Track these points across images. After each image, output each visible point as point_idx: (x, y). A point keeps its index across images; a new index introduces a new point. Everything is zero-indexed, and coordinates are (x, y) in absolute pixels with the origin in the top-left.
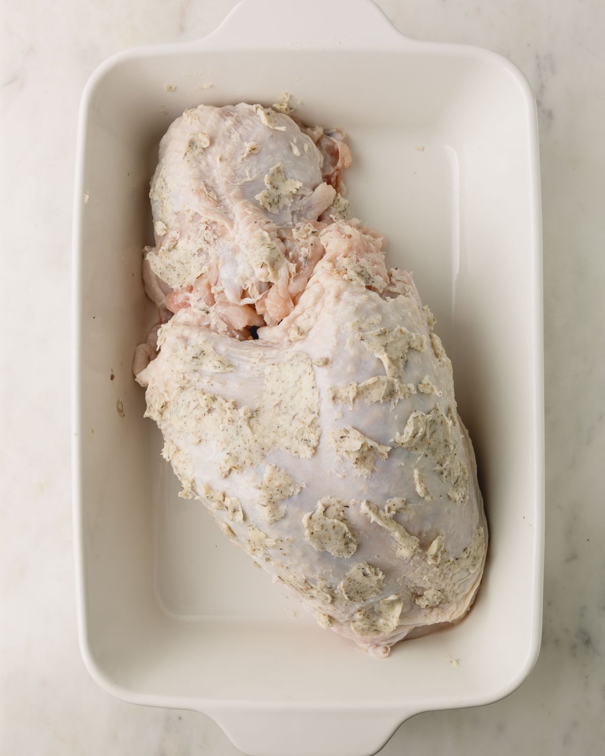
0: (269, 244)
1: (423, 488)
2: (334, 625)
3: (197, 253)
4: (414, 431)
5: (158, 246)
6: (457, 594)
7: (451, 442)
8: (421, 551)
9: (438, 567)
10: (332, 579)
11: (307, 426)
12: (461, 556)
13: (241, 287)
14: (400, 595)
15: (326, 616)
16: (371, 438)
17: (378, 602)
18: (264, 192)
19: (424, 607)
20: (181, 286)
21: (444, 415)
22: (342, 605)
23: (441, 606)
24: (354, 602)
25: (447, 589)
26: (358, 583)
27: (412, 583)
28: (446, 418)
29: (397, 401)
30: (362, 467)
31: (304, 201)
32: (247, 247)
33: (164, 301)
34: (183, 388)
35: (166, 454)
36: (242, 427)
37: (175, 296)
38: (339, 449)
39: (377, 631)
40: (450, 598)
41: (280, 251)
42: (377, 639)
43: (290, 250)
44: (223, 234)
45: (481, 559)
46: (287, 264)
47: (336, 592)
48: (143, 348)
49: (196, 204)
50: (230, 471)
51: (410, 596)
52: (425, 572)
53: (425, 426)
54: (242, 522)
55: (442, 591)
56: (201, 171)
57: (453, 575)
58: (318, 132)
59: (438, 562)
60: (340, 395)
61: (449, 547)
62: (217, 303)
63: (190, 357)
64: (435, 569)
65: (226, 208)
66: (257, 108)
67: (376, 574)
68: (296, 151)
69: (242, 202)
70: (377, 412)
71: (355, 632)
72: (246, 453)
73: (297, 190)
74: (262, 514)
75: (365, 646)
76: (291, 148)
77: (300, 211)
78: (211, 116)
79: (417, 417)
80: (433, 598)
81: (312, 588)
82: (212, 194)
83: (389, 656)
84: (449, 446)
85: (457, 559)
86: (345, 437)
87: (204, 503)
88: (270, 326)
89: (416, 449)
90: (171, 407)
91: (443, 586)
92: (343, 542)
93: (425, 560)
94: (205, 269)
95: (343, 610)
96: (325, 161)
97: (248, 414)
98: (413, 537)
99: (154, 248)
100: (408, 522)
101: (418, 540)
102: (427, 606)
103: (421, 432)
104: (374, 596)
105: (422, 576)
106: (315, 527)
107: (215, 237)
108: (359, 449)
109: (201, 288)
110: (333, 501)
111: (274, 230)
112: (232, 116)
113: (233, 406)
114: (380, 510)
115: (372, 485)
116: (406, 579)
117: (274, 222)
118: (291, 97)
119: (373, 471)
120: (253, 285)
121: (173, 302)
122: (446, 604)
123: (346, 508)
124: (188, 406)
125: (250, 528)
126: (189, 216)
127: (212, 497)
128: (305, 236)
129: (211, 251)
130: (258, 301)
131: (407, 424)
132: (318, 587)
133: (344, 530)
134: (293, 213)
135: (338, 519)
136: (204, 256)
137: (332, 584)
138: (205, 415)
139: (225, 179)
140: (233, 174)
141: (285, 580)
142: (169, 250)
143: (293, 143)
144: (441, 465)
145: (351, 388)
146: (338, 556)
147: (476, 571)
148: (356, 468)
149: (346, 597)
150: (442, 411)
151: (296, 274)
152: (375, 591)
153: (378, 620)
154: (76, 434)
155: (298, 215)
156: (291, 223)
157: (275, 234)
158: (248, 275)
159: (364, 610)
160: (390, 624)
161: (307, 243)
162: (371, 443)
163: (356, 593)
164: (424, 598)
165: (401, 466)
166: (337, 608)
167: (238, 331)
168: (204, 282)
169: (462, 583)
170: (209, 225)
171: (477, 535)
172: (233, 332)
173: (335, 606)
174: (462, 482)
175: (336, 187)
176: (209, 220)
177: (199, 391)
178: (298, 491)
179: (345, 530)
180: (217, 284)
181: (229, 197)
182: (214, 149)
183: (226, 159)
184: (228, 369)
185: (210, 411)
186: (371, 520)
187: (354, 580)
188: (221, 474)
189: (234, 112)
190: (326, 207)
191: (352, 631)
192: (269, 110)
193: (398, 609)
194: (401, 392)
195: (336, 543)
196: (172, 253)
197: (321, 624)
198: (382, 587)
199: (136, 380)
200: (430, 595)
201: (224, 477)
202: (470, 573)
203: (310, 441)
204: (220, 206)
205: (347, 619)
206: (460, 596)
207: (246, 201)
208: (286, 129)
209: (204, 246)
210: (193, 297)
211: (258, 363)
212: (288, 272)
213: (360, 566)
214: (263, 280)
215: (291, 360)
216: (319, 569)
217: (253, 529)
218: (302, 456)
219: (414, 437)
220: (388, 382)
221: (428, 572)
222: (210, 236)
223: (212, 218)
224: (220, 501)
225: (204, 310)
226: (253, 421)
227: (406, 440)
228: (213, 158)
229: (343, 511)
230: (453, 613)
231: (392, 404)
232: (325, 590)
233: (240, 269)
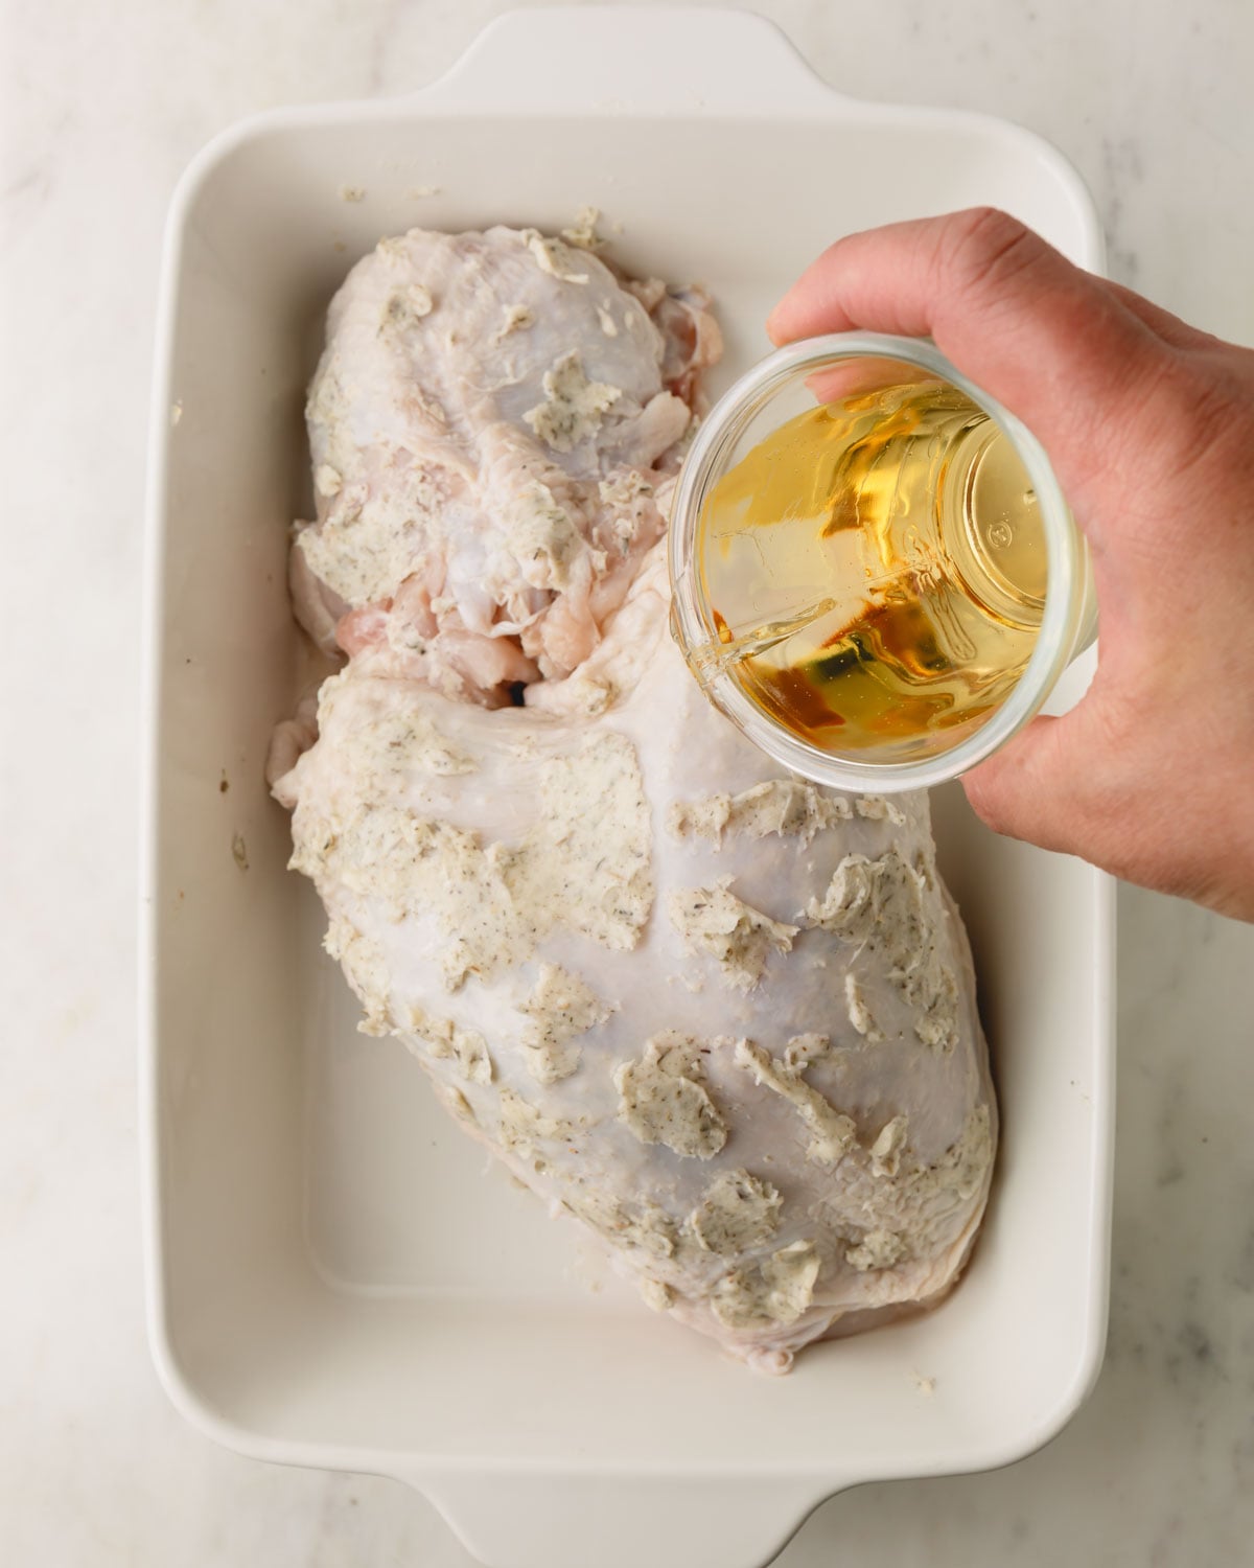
0: (551, 512)
1: (865, 1014)
2: (676, 1305)
3: (402, 530)
4: (846, 895)
5: (321, 520)
6: (933, 1244)
7: (924, 921)
8: (858, 1147)
9: (893, 1183)
10: (674, 1204)
11: (625, 884)
12: (941, 1162)
13: (493, 600)
14: (815, 1241)
15: (661, 1286)
16: (757, 908)
17: (769, 1256)
18: (542, 407)
19: (864, 1268)
20: (369, 599)
21: (910, 866)
22: (693, 1262)
23: (900, 1267)
24: (720, 1256)
25: (913, 1230)
26: (727, 1214)
27: (839, 1216)
28: (913, 872)
29: (812, 833)
30: (739, 967)
31: (625, 428)
32: (506, 517)
33: (333, 633)
34: (369, 807)
35: (331, 944)
36: (492, 885)
37: (356, 620)
38: (692, 931)
39: (766, 1318)
40: (918, 1252)
41: (573, 525)
42: (765, 1336)
43: (595, 523)
44: (456, 491)
45: (983, 1171)
46: (587, 553)
47: (681, 1232)
48: (288, 729)
49: (401, 430)
50: (466, 974)
51: (836, 1245)
52: (867, 1193)
53: (869, 887)
54: (489, 1082)
55: (902, 1235)
56: (413, 363)
57: (924, 1203)
58: (654, 290)
59: (894, 1174)
60: (694, 819)
61: (917, 1142)
62: (443, 632)
63: (385, 744)
64: (888, 1188)
65: (463, 437)
66: (529, 238)
67: (766, 1195)
68: (609, 326)
69: (496, 426)
70: (772, 854)
71: (721, 1320)
72: (499, 939)
73: (611, 404)
74: (531, 1066)
75: (739, 1351)
76: (597, 320)
77: (616, 448)
78: (435, 251)
79: (854, 866)
80: (882, 1248)
81: (632, 1224)
82: (434, 408)
83: (791, 1371)
84: (918, 931)
85: (933, 1168)
86: (705, 905)
87: (410, 1047)
88: (552, 681)
89: (851, 933)
90: (345, 847)
91: (904, 1224)
92: (698, 1125)
93: (866, 1168)
94: (419, 560)
95: (697, 1272)
96: (668, 348)
97: (502, 858)
98: (841, 1117)
99: (313, 525)
100: (833, 1085)
101: (853, 1124)
102: (870, 1266)
103: (863, 899)
104: (760, 1243)
105: (859, 1203)
106: (639, 1093)
107: (440, 496)
108: (733, 929)
109: (410, 601)
110: (678, 1039)
111: (562, 484)
112: (478, 252)
113: (474, 844)
114: (775, 1060)
115: (759, 1007)
116: (827, 1208)
117: (562, 468)
118: (600, 217)
119: (761, 977)
120: (516, 595)
121: (351, 631)
122: (911, 1264)
123: (706, 1055)
124: (380, 844)
125: (507, 1096)
126: (386, 455)
127: (428, 1031)
128: (625, 496)
129: (432, 525)
130: (527, 629)
131: (832, 880)
132: (645, 1223)
133: (700, 1101)
134: (601, 452)
135: (687, 1077)
136: (417, 536)
137: (672, 1215)
138: (414, 860)
139: (461, 379)
140: (478, 369)
141: (577, 1209)
142: (345, 525)
143: (604, 310)
144: (902, 969)
145: (718, 802)
146: (687, 1155)
147: (973, 1196)
148: (727, 970)
149: (702, 1244)
150: (905, 858)
151: (606, 573)
152: (763, 1231)
153: (767, 1295)
154: (149, 900)
155: (613, 456)
156: (596, 472)
157: (561, 491)
158: (507, 574)
159: (739, 1272)
160: (793, 1303)
161: (628, 511)
162: (756, 918)
163: (723, 1234)
164: (865, 1249)
165: (819, 968)
166: (685, 1268)
167: (485, 691)
168: (417, 589)
169: (944, 1220)
170: (429, 472)
171: (976, 1120)
172: (476, 692)
173: (679, 1263)
174: (946, 1008)
175: (691, 402)
176: (428, 463)
177: (402, 813)
178: (605, 1017)
179: (703, 1102)
180: (444, 593)
181: (470, 416)
182: (441, 318)
183: (464, 340)
184: (463, 768)
185: (424, 853)
186: (755, 1079)
187: (721, 1208)
188: (447, 982)
189: (481, 244)
190: (667, 443)
191: (715, 1317)
192: (555, 242)
193: (810, 1272)
194: (822, 814)
195: (683, 1128)
196: (350, 531)
197: (650, 1303)
198: (778, 1223)
199: (273, 793)
200: (877, 1242)
201: (453, 987)
202: (959, 1200)
203: (632, 914)
204: (451, 434)
205: (704, 1292)
206: (939, 1249)
207: (504, 424)
208: (590, 279)
209: (418, 516)
210: (393, 620)
211: (525, 755)
212: (589, 568)
213: (732, 1177)
214: (538, 585)
215: (595, 749)
216: (646, 1184)
217: (512, 1098)
218: (616, 945)
219: (847, 907)
220: (795, 793)
221: (873, 1193)
222: (429, 495)
223: (434, 459)
224: (444, 1040)
225: (415, 647)
226: (514, 873)
227: (831, 914)
228: (438, 335)
229: (699, 1061)
230: (924, 1283)
231: (802, 838)
232: (659, 1228)
233: (491, 563)
